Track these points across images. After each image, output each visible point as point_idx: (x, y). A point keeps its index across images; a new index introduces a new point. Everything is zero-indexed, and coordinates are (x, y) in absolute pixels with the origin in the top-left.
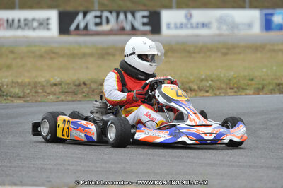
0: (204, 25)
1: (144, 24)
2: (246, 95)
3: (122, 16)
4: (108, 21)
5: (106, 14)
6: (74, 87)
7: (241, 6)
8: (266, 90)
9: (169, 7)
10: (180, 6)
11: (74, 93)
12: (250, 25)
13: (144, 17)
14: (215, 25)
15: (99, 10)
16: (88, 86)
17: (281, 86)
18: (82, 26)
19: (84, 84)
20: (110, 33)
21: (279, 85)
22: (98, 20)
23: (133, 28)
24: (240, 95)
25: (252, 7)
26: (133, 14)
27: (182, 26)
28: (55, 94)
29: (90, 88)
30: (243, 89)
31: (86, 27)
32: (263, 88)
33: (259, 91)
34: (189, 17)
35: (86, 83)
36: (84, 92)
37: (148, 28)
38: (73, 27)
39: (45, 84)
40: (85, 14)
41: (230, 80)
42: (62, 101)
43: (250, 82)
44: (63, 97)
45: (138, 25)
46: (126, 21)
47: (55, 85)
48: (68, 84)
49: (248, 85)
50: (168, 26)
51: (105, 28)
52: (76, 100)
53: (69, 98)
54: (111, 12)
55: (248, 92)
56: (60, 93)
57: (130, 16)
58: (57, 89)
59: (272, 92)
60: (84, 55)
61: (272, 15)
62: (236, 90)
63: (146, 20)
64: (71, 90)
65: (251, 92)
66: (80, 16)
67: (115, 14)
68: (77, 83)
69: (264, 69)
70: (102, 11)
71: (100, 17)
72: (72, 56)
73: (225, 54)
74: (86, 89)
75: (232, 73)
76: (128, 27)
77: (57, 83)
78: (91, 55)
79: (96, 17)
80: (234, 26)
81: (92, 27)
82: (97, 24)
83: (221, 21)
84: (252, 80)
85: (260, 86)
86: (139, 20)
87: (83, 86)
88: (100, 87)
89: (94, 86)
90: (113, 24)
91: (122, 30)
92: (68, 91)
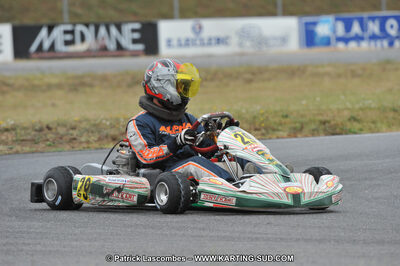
0: (219, 41)
1: (135, 41)
2: (278, 138)
3: (102, 31)
4: (83, 38)
5: (80, 28)
6: (33, 133)
7: (270, 12)
8: (306, 130)
9: (168, 16)
10: (184, 14)
11: (34, 141)
12: (284, 40)
13: (134, 31)
14: (234, 40)
15: (70, 23)
16: (54, 131)
17: (327, 124)
18: (46, 45)
19: (49, 128)
20: (87, 54)
21: (324, 123)
22: (69, 37)
23: (119, 47)
24: (270, 138)
25: (287, 13)
26: (119, 28)
27: (188, 43)
28: (6, 143)
29: (58, 134)
30: (274, 130)
31: (52, 47)
32: (302, 128)
33: (296, 132)
34: (198, 30)
35: (51, 126)
36: (48, 140)
37: (140, 47)
38: (34, 48)
40: (50, 29)
41: (255, 118)
42: (17, 153)
43: (283, 120)
44: (18, 148)
45: (126, 42)
46: (109, 37)
47: (7, 130)
48: (25, 129)
49: (281, 124)
50: (169, 42)
51: (79, 47)
52: (36, 152)
53: (27, 149)
54: (87, 25)
55: (281, 134)
56: (13, 141)
57: (114, 30)
58: (9, 136)
59: (314, 133)
60: (49, 87)
61: (315, 24)
62: (263, 131)
63: (137, 36)
64: (29, 137)
65: (285, 134)
66: (44, 32)
67: (92, 28)
68: (37, 128)
69: (304, 101)
70: (74, 25)
71: (72, 32)
72: (32, 88)
73: (249, 81)
74: (50, 136)
75: (258, 107)
76: (112, 46)
77: (9, 127)
78: (59, 86)
79: (66, 32)
80: (261, 41)
81: (60, 47)
82: (67, 43)
83: (243, 34)
84: (286, 116)
85: (298, 125)
86: (128, 35)
87: (46, 131)
88: (71, 132)
89: (62, 131)
90: (90, 42)
91: (103, 51)
92: (25, 138)
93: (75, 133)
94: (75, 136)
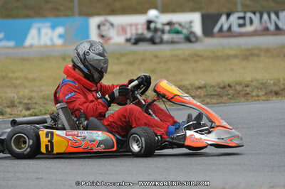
3: (265, 17)
4: (251, 22)
5: (249, 15)
6: (219, 90)
11: (219, 96)
15: (241, 12)
16: (233, 88)
18: (225, 27)
19: (229, 86)
20: (255, 33)
22: (241, 22)
23: (277, 27)
26: (277, 16)
28: (200, 97)
29: (235, 90)
31: (230, 29)
35: (231, 84)
36: (229, 95)
38: (216, 29)
39: (189, 87)
40: (228, 15)
42: (208, 103)
44: (208, 100)
45: (282, 25)
46: (270, 22)
47: (200, 88)
48: (213, 87)
51: (249, 28)
52: (222, 103)
53: (215, 101)
54: (254, 13)
56: (205, 96)
57: (273, 16)
58: (202, 92)
60: (228, 57)
64: (216, 93)
66: (224, 18)
67: (258, 15)
68: (221, 86)
70: (245, 13)
71: (244, 18)
72: (216, 58)
74: (231, 92)
76: (272, 27)
77: (200, 85)
78: (236, 56)
79: (239, 18)
81: (235, 29)
82: (240, 26)
86: (283, 20)
87: (228, 88)
88: (245, 89)
89: (239, 88)
90: (257, 25)
91: (266, 31)
92: (213, 93)
93: (248, 90)
94: (248, 92)
